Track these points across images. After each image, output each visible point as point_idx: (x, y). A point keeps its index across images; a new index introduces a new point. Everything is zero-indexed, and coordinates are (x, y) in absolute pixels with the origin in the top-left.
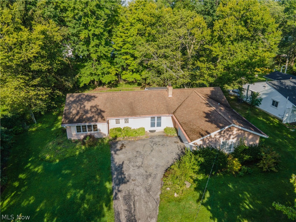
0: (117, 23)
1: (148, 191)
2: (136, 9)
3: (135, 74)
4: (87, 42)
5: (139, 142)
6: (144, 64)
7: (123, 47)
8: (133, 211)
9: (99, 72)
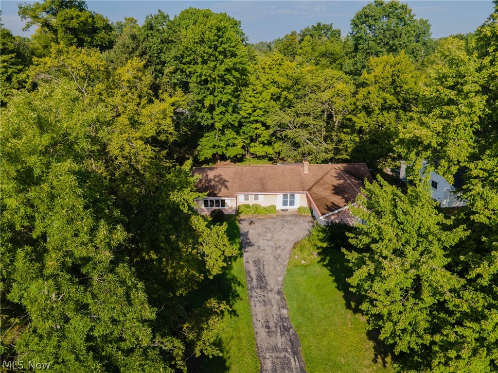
0: (246, 85)
1: (277, 259)
2: (270, 69)
3: (266, 147)
4: (212, 109)
5: (269, 220)
6: (278, 135)
7: (253, 114)
8: (262, 271)
9: (223, 144)
